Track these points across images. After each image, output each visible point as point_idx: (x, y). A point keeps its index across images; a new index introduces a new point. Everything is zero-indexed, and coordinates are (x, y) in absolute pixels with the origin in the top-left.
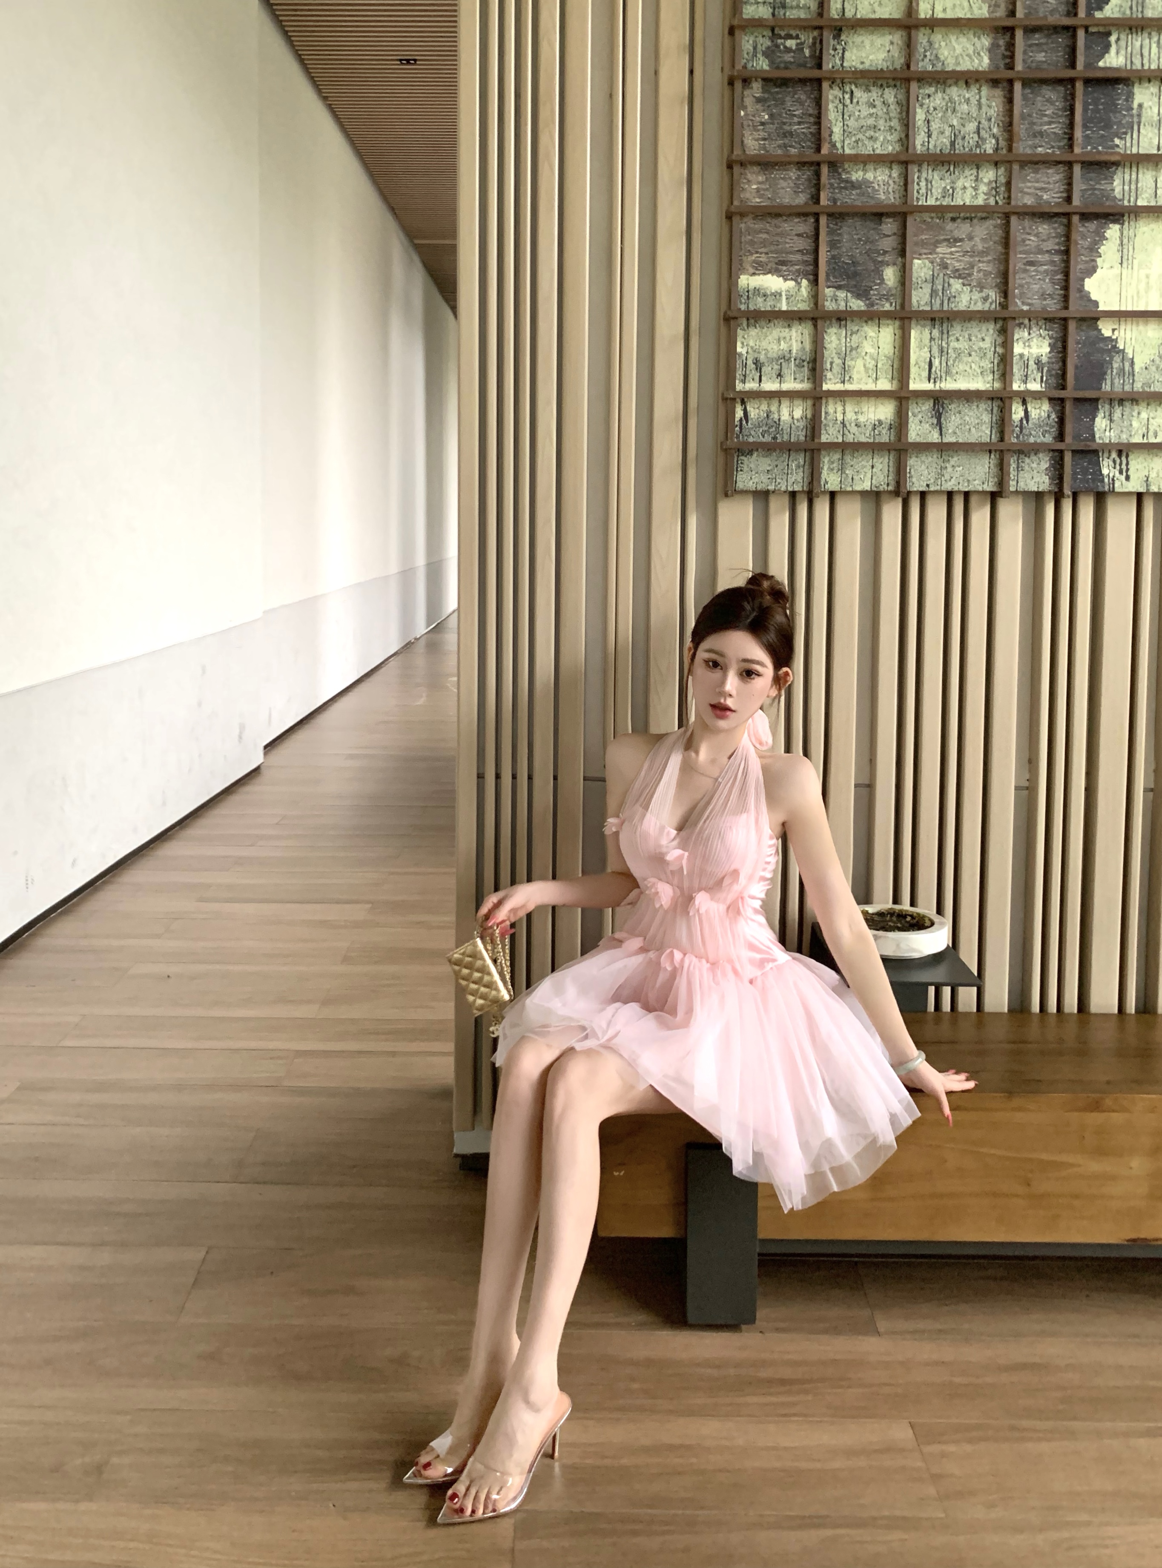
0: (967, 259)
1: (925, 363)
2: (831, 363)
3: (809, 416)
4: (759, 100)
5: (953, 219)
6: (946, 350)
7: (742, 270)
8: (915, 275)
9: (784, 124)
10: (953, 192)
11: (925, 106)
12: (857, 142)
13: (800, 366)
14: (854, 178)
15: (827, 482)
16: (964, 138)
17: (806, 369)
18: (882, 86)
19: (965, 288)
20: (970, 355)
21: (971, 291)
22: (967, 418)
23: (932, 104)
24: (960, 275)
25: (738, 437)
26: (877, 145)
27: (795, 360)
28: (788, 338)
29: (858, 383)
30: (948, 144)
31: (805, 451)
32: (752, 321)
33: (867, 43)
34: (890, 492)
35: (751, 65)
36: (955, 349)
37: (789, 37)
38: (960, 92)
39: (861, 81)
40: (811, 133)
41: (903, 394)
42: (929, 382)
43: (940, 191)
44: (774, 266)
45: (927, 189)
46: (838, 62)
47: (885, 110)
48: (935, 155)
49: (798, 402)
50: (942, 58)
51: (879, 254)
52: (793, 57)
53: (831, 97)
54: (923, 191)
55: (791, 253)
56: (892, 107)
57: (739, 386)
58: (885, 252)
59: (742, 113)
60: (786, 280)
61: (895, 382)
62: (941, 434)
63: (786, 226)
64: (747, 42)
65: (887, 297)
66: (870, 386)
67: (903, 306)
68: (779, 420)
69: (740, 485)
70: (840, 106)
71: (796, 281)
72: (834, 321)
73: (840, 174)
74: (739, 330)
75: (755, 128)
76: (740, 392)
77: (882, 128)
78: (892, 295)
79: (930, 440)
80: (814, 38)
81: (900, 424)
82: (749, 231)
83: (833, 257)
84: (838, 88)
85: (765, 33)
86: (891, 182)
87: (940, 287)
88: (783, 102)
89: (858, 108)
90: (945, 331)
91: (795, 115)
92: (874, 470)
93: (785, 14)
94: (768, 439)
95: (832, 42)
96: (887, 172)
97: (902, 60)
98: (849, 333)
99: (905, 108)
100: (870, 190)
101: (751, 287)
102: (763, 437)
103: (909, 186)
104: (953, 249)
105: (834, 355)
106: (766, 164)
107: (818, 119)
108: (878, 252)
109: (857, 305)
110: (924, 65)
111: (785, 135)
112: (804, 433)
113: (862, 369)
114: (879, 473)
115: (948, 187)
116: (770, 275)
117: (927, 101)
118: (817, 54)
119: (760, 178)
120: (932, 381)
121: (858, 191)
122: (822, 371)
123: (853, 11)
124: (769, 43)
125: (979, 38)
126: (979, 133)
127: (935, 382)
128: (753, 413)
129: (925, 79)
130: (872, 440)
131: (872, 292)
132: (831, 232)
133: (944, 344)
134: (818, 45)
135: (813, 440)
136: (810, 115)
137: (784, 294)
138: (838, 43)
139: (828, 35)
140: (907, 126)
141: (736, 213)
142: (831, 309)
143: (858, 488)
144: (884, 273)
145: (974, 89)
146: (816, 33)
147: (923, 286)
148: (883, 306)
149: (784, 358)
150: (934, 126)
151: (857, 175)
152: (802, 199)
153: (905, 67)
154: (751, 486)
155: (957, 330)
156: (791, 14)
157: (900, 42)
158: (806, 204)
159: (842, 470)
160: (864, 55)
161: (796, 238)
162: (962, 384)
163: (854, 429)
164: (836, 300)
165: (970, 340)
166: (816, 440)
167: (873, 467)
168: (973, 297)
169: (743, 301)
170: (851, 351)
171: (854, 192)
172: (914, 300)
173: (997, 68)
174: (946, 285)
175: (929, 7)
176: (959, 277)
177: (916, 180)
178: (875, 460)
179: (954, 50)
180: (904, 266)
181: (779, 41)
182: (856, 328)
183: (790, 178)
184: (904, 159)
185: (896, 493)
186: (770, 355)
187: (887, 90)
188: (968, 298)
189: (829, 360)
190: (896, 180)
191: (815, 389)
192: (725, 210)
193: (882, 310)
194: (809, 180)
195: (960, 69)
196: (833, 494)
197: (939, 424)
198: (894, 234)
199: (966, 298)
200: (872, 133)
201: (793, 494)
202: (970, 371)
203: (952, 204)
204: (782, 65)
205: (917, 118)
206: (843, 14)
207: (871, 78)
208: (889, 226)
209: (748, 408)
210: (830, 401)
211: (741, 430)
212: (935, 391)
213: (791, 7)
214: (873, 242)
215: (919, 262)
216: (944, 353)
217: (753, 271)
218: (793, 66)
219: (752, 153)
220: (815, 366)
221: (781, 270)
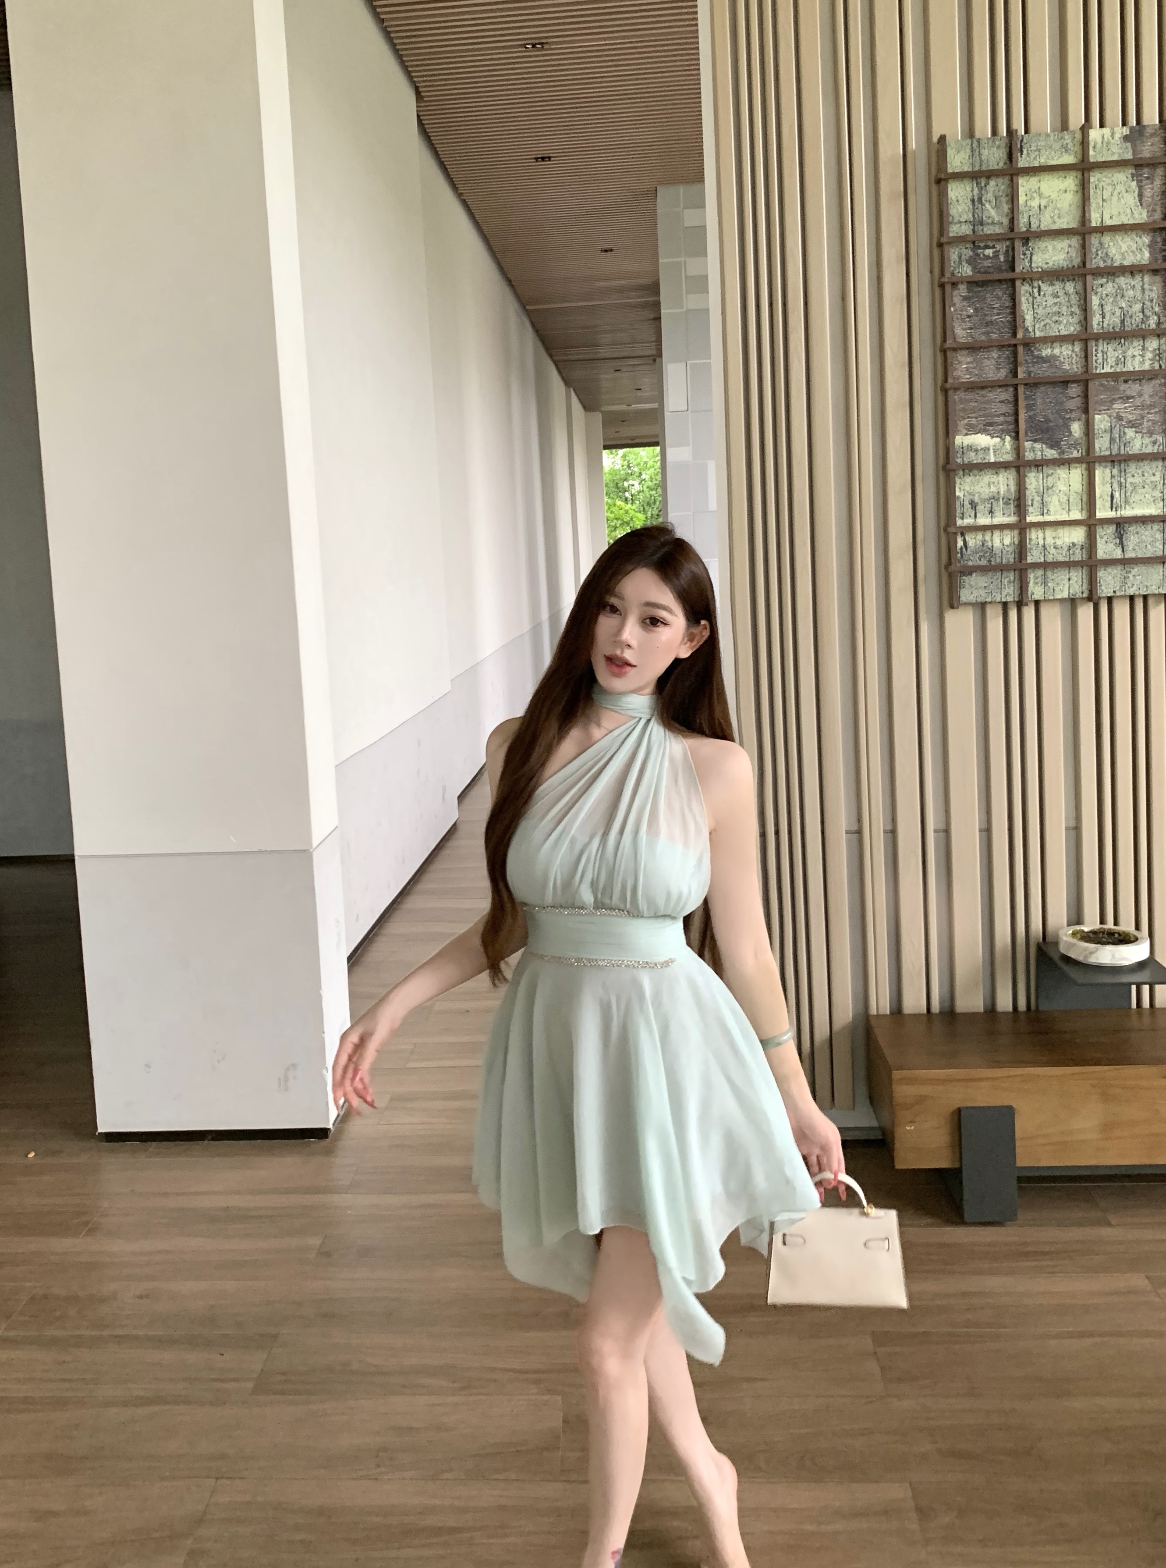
0: (1138, 412)
1: (1108, 495)
2: (1032, 500)
3: (1016, 542)
4: (965, 298)
5: (1126, 381)
6: (1124, 485)
7: (958, 432)
8: (1096, 427)
9: (986, 315)
10: (1125, 359)
11: (1099, 294)
12: (1045, 326)
13: (1006, 503)
14: (1044, 355)
15: (1032, 593)
16: (1131, 317)
17: (1012, 506)
18: (1063, 280)
19: (1137, 435)
20: (1144, 487)
21: (1143, 437)
22: (1143, 537)
23: (1104, 292)
24: (1133, 424)
25: (960, 562)
26: (1062, 327)
27: (1003, 499)
28: (996, 482)
29: (1055, 515)
30: (1119, 322)
31: (1015, 570)
32: (967, 471)
33: (1050, 248)
34: (1083, 598)
35: (957, 271)
36: (1131, 483)
37: (987, 247)
38: (1127, 281)
39: (1046, 279)
40: (1008, 321)
41: (1091, 522)
42: (1112, 510)
43: (1114, 359)
44: (983, 427)
45: (1103, 359)
46: (1028, 265)
47: (1067, 299)
48: (1109, 332)
49: (1007, 532)
50: (1111, 255)
51: (1067, 413)
52: (991, 263)
53: (1022, 292)
54: (1100, 361)
55: (996, 416)
56: (1072, 296)
57: (959, 522)
58: (1072, 411)
59: (952, 309)
60: (992, 437)
61: (1084, 512)
62: (1123, 551)
63: (991, 395)
64: (953, 254)
65: (1075, 446)
66: (1064, 517)
67: (1088, 452)
68: (992, 546)
69: (963, 599)
70: (1031, 299)
71: (1001, 437)
72: (1033, 467)
73: (1032, 352)
74: (957, 479)
75: (963, 320)
76: (960, 527)
77: (1065, 314)
78: (1078, 444)
79: (1115, 557)
80: (1007, 247)
81: (1090, 545)
82: (962, 401)
83: (1030, 417)
84: (1028, 285)
85: (967, 246)
86: (1074, 355)
87: (1117, 436)
88: (985, 299)
89: (1045, 299)
90: (1123, 470)
91: (994, 308)
92: (1071, 582)
93: (982, 230)
94: (984, 562)
95: (1022, 249)
96: (1070, 347)
97: (1079, 259)
98: (1045, 476)
99: (1082, 297)
100: (1057, 363)
101: (965, 444)
102: (980, 560)
103: (1089, 359)
104: (1127, 405)
105: (1034, 494)
106: (972, 348)
107: (1014, 310)
108: (1066, 411)
109: (1051, 454)
110: (1097, 262)
111: (987, 325)
112: (1013, 556)
113: (1057, 503)
114: (1075, 585)
115: (1120, 357)
116: (980, 434)
117: (1101, 289)
118: (1010, 259)
119: (969, 359)
120: (1114, 509)
121: (1048, 364)
122: (1025, 506)
123: (1038, 223)
124: (971, 254)
125: (1141, 237)
126: (1143, 312)
127: (1116, 510)
128: (971, 542)
129: (1098, 273)
130: (1067, 559)
131: (1062, 443)
132: (1027, 398)
133: (1123, 480)
134: (1010, 252)
135: (1021, 561)
136: (1007, 307)
137: (991, 448)
138: (1027, 249)
139: (1018, 244)
140: (1086, 310)
141: (950, 389)
142: (1030, 458)
143: (1059, 597)
144: (1072, 427)
145: (1138, 278)
146: (1008, 243)
147: (1103, 435)
148: (1072, 453)
149: (994, 498)
150: (1107, 308)
151: (1046, 352)
152: (1002, 374)
153: (1081, 265)
154: (972, 598)
155: (1132, 467)
156: (989, 230)
157: (1076, 245)
158: (1006, 376)
159: (1045, 583)
160: (1048, 257)
161: (999, 404)
162: (1139, 511)
163: (1053, 551)
164: (1034, 451)
165: (1143, 476)
166: (1023, 562)
167: (1069, 579)
168: (1144, 442)
169: (959, 456)
170: (1047, 489)
171: (1044, 365)
172: (1097, 446)
173: (1156, 260)
174: (1122, 433)
175: (1098, 215)
176: (1131, 428)
177: (1094, 353)
178: (1071, 574)
179: (1121, 248)
180: (1088, 420)
181: (980, 251)
182: (1050, 472)
183: (993, 358)
184: (1084, 337)
185: (1090, 599)
186: (983, 497)
187: (1068, 284)
188: (1140, 443)
189: (1031, 498)
190: (1078, 353)
191: (1020, 521)
192: (939, 383)
193: (1071, 456)
194: (1008, 358)
195: (1126, 263)
196: (1037, 603)
197: (1121, 543)
198: (1079, 396)
199: (1138, 443)
200: (1057, 318)
201: (1005, 605)
202: (1144, 500)
203: (1124, 370)
204: (982, 270)
205: (1093, 303)
206: (1030, 227)
207: (1055, 275)
208: (1074, 390)
209: (967, 539)
210: (1033, 530)
211: (962, 557)
212: (1116, 518)
213: (988, 224)
214: (1062, 403)
215: (1100, 416)
216: (1123, 487)
217: (966, 432)
218: (991, 270)
219: (961, 341)
220: (1020, 504)
221: (989, 430)
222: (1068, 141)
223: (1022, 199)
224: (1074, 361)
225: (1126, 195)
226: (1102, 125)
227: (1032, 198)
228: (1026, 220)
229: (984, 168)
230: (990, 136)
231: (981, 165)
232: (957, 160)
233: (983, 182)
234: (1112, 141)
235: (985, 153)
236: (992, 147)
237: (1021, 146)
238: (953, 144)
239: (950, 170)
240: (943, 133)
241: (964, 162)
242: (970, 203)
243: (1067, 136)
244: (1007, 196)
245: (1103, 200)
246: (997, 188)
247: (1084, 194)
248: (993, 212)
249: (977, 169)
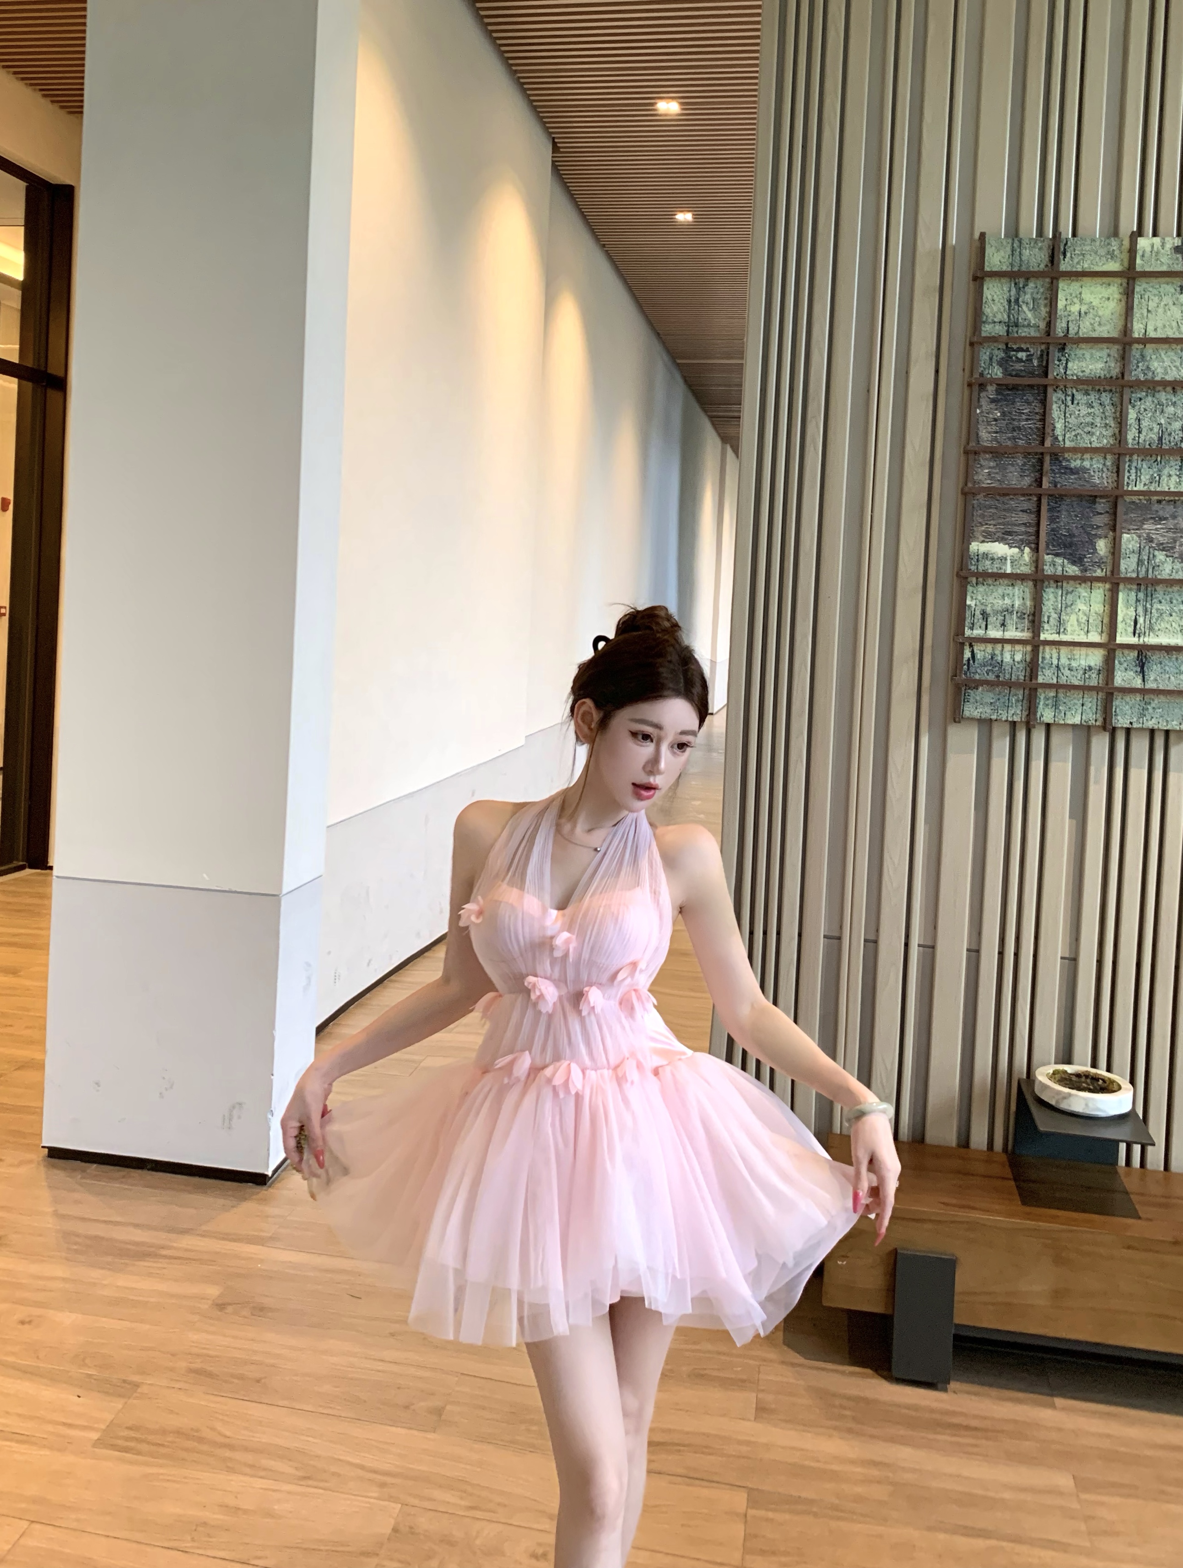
0: (1171, 535)
1: (1131, 620)
2: (1049, 617)
3: (1028, 659)
4: (993, 401)
5: (1159, 502)
6: (1149, 610)
7: (975, 539)
8: (1123, 546)
9: (1014, 420)
10: (1160, 479)
11: (1137, 408)
12: (1076, 436)
13: (1021, 617)
14: (1072, 466)
15: (1042, 716)
16: (1170, 434)
17: (1026, 621)
18: (1099, 390)
19: (1168, 559)
20: (1171, 615)
21: (1173, 562)
22: (1167, 668)
23: (1143, 406)
24: (1164, 548)
25: (965, 674)
26: (1094, 438)
27: (1017, 613)
28: (1011, 596)
29: (1071, 634)
30: (1156, 439)
31: (1024, 689)
32: (981, 580)
33: (1088, 356)
34: (1097, 727)
35: (987, 372)
36: (1157, 610)
37: (1021, 350)
38: (1168, 397)
39: (1081, 387)
40: (1037, 428)
41: (1111, 647)
42: (1134, 635)
43: (1148, 477)
44: (1001, 535)
45: (1136, 476)
46: (1062, 371)
47: (1101, 411)
48: (1145, 448)
49: (1018, 647)
50: (1153, 369)
51: (1093, 528)
52: (1024, 366)
53: (1054, 399)
54: (1133, 477)
55: (1015, 525)
56: (1107, 407)
58: (1098, 527)
59: (978, 411)
60: (1011, 547)
61: (1104, 635)
62: (1144, 681)
63: (1013, 503)
64: (984, 355)
65: (1100, 564)
66: (1083, 638)
67: (1112, 572)
68: (1002, 661)
69: (967, 713)
70: (1063, 406)
71: (1019, 548)
72: (1052, 582)
73: (1061, 462)
74: (969, 587)
75: (989, 423)
76: (969, 638)
77: (1099, 425)
78: (1103, 562)
79: (1134, 686)
80: (1042, 351)
81: (1108, 670)
82: (981, 506)
83: (1053, 530)
84: (1061, 392)
85: (1000, 347)
86: (1105, 469)
87: (1146, 558)
88: (1014, 403)
89: (1078, 408)
90: (1149, 594)
91: (1023, 413)
92: (1084, 707)
93: (1017, 332)
94: (991, 677)
95: (1057, 354)
96: (1102, 461)
97: (1118, 370)
99: (1119, 409)
100: (1086, 476)
101: (981, 552)
102: (988, 674)
103: (1121, 473)
104: (1159, 526)
105: (1051, 610)
106: (996, 453)
107: (1044, 417)
108: (1092, 526)
110: (1137, 373)
111: (1014, 430)
112: (1023, 674)
113: (1076, 623)
114: (1088, 711)
115: (1155, 475)
116: (997, 543)
117: (1139, 403)
118: (1044, 364)
119: (992, 464)
120: (1137, 635)
121: (1076, 476)
122: (1040, 622)
123: (1076, 329)
124: (1003, 355)
127: (1139, 636)
128: (979, 655)
129: (1138, 385)
130: (1082, 683)
131: (1085, 560)
132: (1051, 510)
133: (1148, 606)
134: (1045, 356)
135: (1031, 680)
136: (1037, 413)
137: (1008, 558)
138: (1062, 355)
139: (1054, 350)
140: (1120, 423)
141: (971, 492)
142: (1049, 573)
143: (1070, 722)
144: (1097, 544)
146: (1043, 347)
147: (1131, 556)
148: (1095, 571)
149: (1008, 611)
150: (1145, 423)
151: (1075, 464)
152: (1027, 481)
153: (1120, 376)
154: (976, 714)
155: (1160, 594)
156: (1023, 332)
157: (1116, 355)
158: (1030, 485)
159: (1056, 706)
160: (1084, 365)
161: (1021, 513)
162: (1164, 640)
163: (1067, 672)
164: (1054, 565)
165: (1172, 603)
166: (1033, 682)
167: (1083, 705)
168: (1175, 567)
169: (974, 563)
170: (1066, 608)
171: (1073, 477)
172: (1123, 567)
174: (1151, 556)
175: (1141, 326)
176: (1163, 550)
177: (1127, 468)
178: (1085, 699)
179: (1164, 361)
180: (1114, 539)
181: (1012, 353)
182: (1070, 589)
183: (1018, 464)
184: (1116, 451)
185: (1104, 728)
186: (995, 608)
187: (1104, 394)
188: (1171, 568)
189: (1047, 614)
190: (1110, 468)
191: (1033, 638)
192: (960, 486)
193: (1094, 575)
194: (1034, 466)
195: (1169, 378)
196: (1048, 726)
197: (1142, 671)
198: (1107, 512)
199: (1167, 568)
200: (1090, 429)
201: (1014, 724)
202: (1170, 628)
203: (1158, 489)
204: (1014, 373)
205: (1130, 416)
206: (1068, 332)
207: (1090, 384)
208: (1102, 506)
209: (975, 651)
210: (1047, 648)
211: (968, 669)
212: (1139, 645)
213: (1023, 326)
214: (1088, 518)
215: (1128, 536)
216: (1148, 613)
217: (983, 539)
218: (1023, 374)
219: (985, 444)
220: (1035, 620)
221: (1007, 539)
222: (1115, 248)
223: (1061, 304)
224: (1104, 475)
225: (1173, 308)
226: (1155, 234)
227: (1073, 303)
228: (1064, 325)
229: (1024, 269)
230: (1034, 237)
231: (1021, 266)
232: (996, 259)
233: (1021, 282)
234: (1162, 251)
235: (1026, 253)
236: (1034, 247)
237: (1065, 249)
238: (993, 243)
239: (987, 269)
240: (983, 231)
241: (1002, 260)
242: (1006, 304)
243: (1114, 244)
244: (1046, 299)
245: (1148, 311)
246: (1036, 290)
247: (1127, 302)
248: (1030, 315)
249: (1016, 269)
